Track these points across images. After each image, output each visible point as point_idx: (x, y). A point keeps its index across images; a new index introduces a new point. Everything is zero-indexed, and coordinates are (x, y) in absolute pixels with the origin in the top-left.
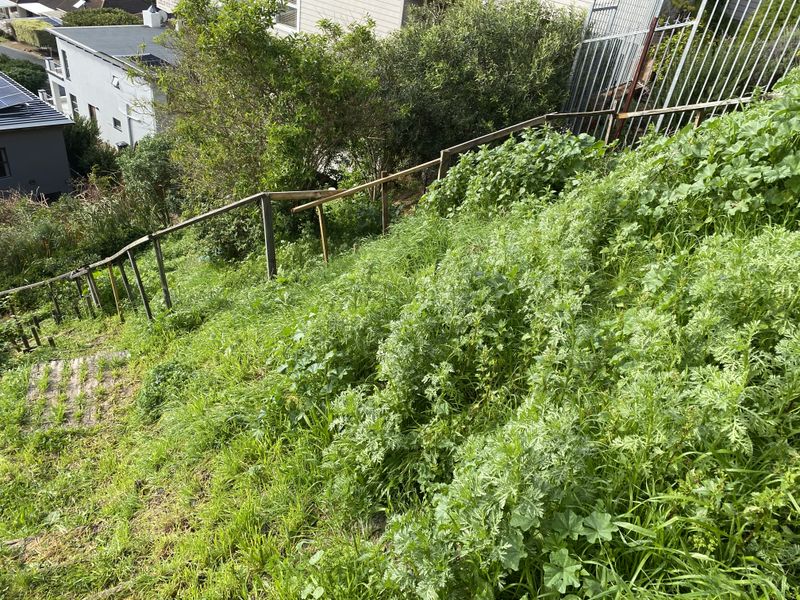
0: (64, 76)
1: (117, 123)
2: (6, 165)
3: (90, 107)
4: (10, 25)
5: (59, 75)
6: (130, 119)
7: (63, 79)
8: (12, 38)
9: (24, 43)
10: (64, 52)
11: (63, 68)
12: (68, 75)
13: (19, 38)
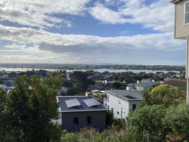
0: (107, 101)
1: (118, 113)
2: (91, 121)
3: (112, 109)
4: (98, 95)
5: (106, 101)
6: (122, 112)
7: (107, 102)
8: (98, 97)
9: (100, 98)
10: (108, 96)
11: (107, 100)
12: (108, 101)
13: (99, 97)
